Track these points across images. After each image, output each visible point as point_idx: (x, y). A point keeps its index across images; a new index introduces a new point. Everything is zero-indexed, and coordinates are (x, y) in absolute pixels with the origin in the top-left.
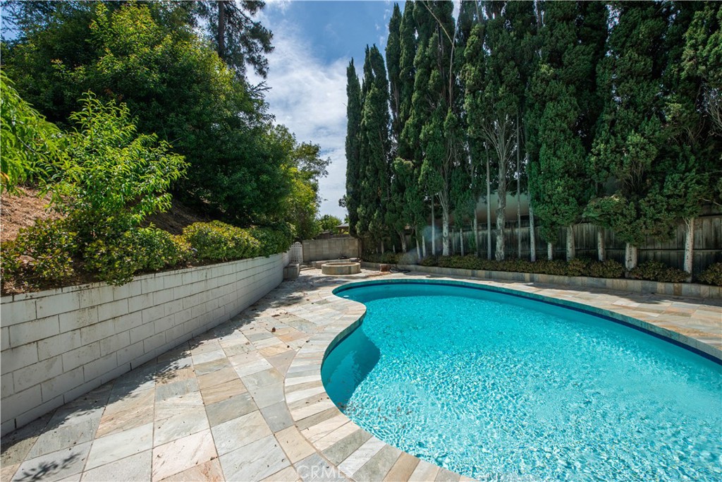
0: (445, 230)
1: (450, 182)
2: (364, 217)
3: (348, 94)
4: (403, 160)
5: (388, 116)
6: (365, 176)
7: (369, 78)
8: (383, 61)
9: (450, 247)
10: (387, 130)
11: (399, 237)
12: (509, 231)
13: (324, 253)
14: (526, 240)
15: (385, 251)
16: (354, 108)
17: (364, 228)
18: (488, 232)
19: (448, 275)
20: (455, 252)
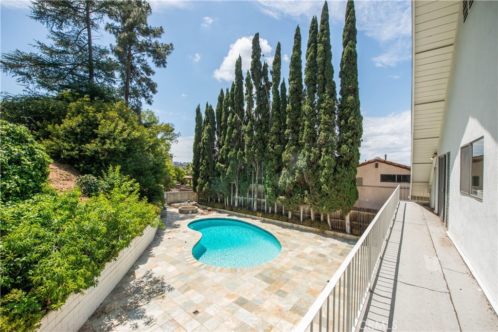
0: (236, 196)
1: (239, 176)
2: (201, 184)
3: (196, 121)
4: (220, 164)
5: (215, 138)
6: (202, 164)
7: (208, 118)
8: (214, 113)
9: (238, 202)
10: (214, 144)
11: (217, 195)
12: (259, 199)
13: (178, 199)
14: (264, 204)
15: (210, 201)
16: (199, 129)
17: (201, 189)
18: (252, 199)
19: (236, 215)
20: (240, 206)
